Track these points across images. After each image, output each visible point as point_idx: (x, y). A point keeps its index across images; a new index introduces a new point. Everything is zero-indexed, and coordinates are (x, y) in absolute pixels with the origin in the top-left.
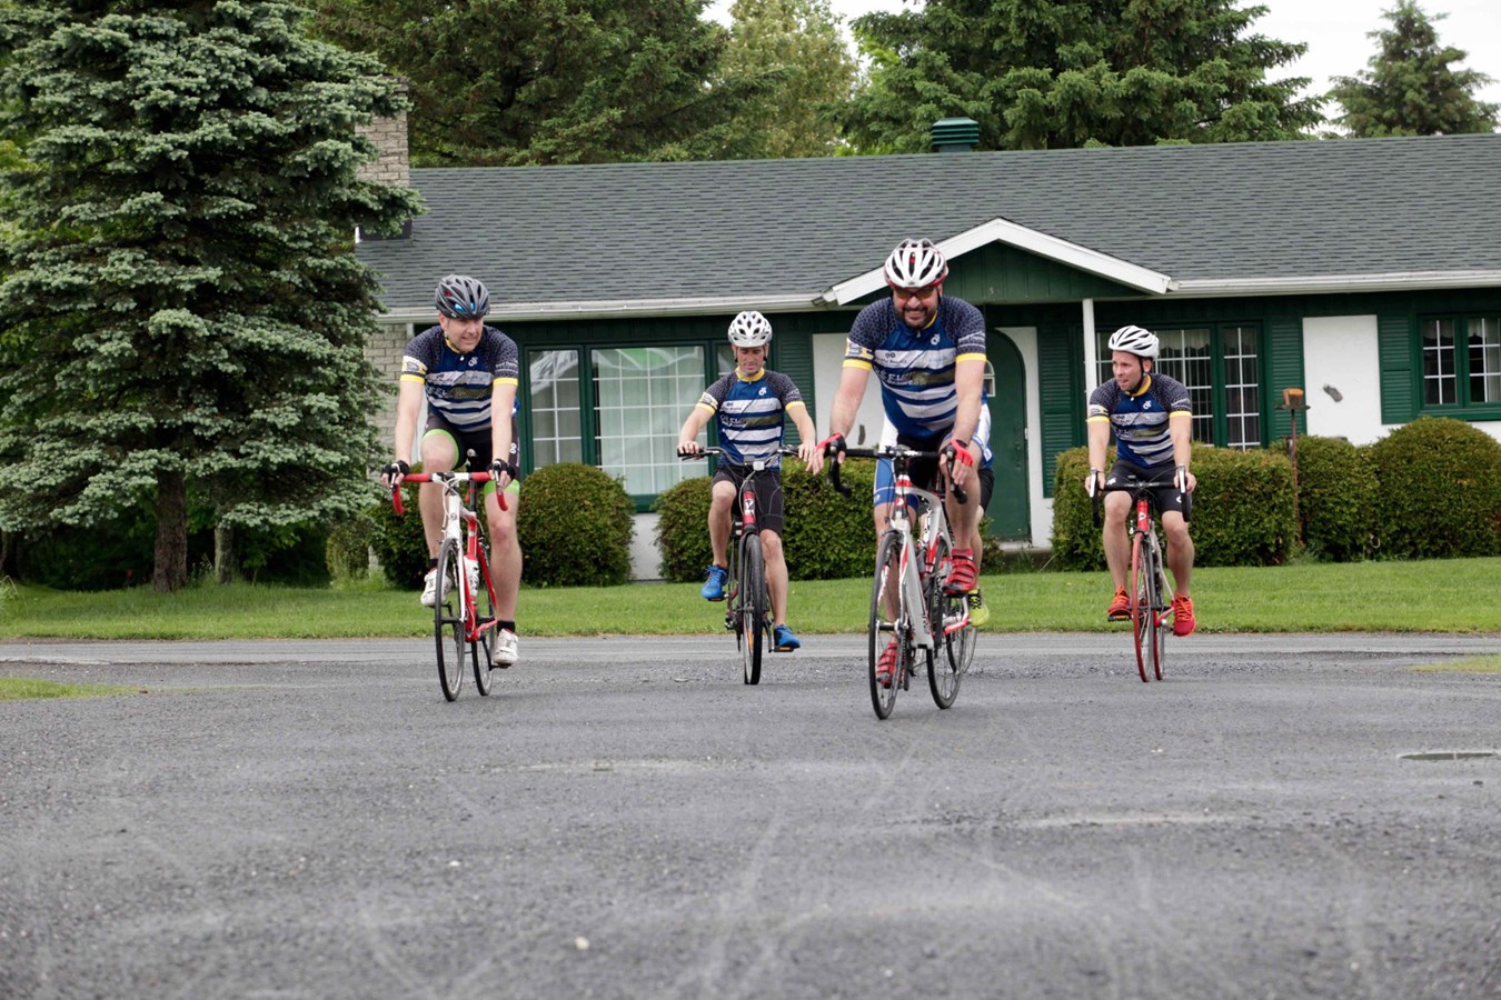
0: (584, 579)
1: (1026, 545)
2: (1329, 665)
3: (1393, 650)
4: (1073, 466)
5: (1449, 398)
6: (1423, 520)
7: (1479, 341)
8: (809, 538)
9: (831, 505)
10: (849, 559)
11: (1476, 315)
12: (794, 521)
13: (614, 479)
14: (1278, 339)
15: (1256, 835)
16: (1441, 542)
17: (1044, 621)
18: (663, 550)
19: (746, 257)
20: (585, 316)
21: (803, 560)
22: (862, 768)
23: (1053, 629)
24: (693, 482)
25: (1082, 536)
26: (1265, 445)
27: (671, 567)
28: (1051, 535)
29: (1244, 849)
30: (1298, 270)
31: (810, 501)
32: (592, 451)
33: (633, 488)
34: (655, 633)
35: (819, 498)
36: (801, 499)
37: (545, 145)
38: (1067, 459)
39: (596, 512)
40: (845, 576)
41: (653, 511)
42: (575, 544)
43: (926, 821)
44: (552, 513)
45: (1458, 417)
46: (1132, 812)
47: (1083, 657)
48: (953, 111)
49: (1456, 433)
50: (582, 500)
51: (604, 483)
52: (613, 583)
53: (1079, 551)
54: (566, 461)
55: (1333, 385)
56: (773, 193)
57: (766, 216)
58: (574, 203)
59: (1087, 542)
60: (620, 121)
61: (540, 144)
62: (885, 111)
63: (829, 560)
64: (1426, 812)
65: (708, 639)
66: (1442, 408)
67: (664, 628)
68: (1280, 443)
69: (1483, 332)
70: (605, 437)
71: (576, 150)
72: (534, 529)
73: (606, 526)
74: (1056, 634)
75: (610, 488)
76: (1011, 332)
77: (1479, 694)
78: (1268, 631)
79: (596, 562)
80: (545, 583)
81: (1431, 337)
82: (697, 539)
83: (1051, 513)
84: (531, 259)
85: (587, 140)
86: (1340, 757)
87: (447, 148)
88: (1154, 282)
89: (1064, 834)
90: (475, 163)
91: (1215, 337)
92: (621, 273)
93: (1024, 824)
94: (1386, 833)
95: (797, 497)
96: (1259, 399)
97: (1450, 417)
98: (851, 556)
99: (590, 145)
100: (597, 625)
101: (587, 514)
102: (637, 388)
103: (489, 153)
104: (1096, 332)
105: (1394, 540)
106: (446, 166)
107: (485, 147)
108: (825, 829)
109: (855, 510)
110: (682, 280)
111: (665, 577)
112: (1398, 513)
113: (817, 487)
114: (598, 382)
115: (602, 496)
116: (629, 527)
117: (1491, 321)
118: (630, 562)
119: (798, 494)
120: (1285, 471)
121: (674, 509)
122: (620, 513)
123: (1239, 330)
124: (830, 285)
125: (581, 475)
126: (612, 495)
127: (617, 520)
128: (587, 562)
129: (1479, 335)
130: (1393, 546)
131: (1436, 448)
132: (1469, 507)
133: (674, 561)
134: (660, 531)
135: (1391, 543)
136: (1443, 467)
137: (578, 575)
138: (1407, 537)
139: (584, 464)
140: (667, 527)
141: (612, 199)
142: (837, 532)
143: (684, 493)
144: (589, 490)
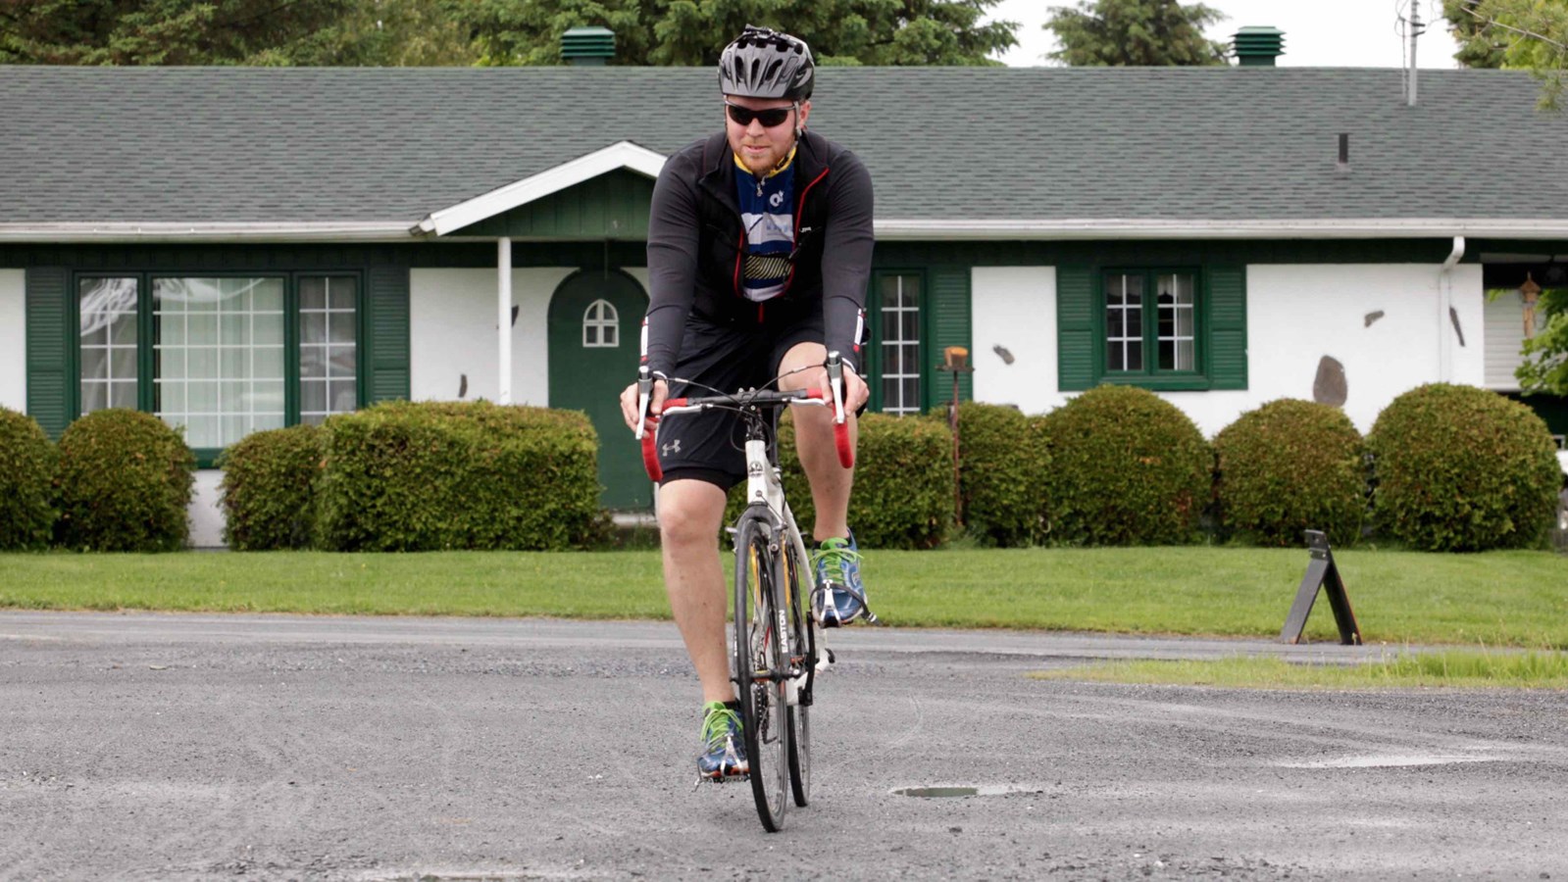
0: (132, 544)
1: (645, 519)
5: (1135, 362)
6: (1099, 502)
7: (1168, 299)
9: (419, 465)
10: (438, 529)
11: (1167, 271)
12: (376, 482)
13: (173, 428)
14: (943, 290)
16: (1119, 528)
17: (641, 607)
18: (227, 512)
19: (335, 178)
20: (145, 240)
21: (384, 529)
23: (652, 616)
24: (263, 436)
26: (925, 411)
27: (235, 533)
30: (967, 212)
31: (394, 461)
32: (150, 397)
33: (194, 440)
34: (185, 609)
35: (405, 458)
36: (385, 457)
37: (125, 44)
39: (150, 466)
40: (432, 548)
41: (217, 468)
42: (124, 503)
44: (98, 466)
45: (1144, 386)
48: (595, 21)
49: (1140, 404)
50: (133, 452)
51: (160, 433)
52: (167, 549)
54: (119, 405)
55: (1004, 345)
56: (375, 106)
57: (363, 132)
58: (144, 110)
60: (210, 18)
61: (118, 43)
62: (521, 17)
63: (414, 530)
65: (244, 619)
66: (1125, 375)
67: (197, 603)
68: (941, 410)
69: (1174, 290)
70: (163, 380)
71: (160, 51)
72: (76, 484)
73: (160, 483)
74: (655, 622)
75: (166, 439)
76: (637, 273)
78: (900, 625)
79: (147, 524)
80: (87, 548)
81: (1115, 293)
82: (265, 501)
84: (88, 172)
85: (172, 38)
87: (14, 42)
90: (44, 60)
92: (189, 192)
95: (380, 456)
96: (920, 358)
97: (1134, 385)
98: (440, 525)
99: (175, 45)
100: (117, 598)
101: (139, 468)
102: (203, 325)
103: (62, 50)
105: (1067, 524)
106: (13, 63)
107: (56, 44)
109: (447, 473)
110: (262, 201)
111: (228, 544)
112: (1072, 493)
113: (403, 444)
114: (159, 316)
115: (157, 448)
116: (189, 485)
117: (1183, 277)
118: (188, 525)
119: (381, 451)
120: (943, 441)
121: (240, 465)
122: (177, 467)
123: (900, 279)
124: (428, 212)
125: (134, 423)
126: (169, 447)
127: (174, 476)
128: (137, 524)
129: (1169, 293)
130: (1065, 530)
131: (1117, 420)
132: (1152, 488)
133: (238, 525)
134: (224, 491)
135: (1063, 527)
136: (1123, 441)
137: (125, 539)
138: (1081, 520)
139: (139, 409)
140: (232, 485)
141: (188, 106)
142: (425, 497)
143: (253, 447)
144: (143, 441)
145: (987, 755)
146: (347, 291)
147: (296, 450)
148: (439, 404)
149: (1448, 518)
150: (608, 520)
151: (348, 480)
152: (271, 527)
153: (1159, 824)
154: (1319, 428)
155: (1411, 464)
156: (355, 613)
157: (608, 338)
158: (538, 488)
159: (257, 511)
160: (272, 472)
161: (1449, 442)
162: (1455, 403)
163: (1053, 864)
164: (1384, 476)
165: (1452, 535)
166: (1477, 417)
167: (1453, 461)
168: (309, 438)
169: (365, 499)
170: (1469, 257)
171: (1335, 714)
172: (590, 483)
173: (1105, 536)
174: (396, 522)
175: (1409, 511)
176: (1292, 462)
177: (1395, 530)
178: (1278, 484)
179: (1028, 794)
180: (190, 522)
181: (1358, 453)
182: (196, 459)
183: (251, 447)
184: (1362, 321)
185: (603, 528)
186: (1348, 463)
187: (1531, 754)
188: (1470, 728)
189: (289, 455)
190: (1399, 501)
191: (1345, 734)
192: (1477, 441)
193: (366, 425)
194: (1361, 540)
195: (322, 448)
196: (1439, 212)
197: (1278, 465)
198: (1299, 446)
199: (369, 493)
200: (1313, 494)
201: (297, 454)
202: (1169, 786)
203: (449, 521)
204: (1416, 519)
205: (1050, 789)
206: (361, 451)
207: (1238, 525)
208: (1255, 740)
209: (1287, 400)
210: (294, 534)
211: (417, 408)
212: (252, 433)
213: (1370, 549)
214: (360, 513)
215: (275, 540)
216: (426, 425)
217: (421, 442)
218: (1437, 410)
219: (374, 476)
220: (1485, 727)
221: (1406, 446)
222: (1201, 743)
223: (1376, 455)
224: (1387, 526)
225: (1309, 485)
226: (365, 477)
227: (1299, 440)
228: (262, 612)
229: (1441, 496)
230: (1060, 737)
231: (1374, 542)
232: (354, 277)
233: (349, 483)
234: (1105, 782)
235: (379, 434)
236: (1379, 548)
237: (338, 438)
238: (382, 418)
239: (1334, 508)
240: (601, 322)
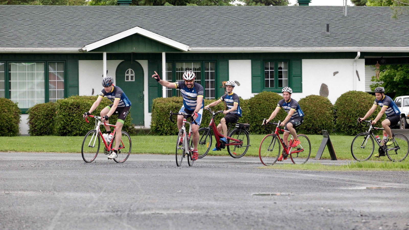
0: (4, 134)
1: (142, 127)
2: (233, 166)
3: (252, 162)
4: (158, 103)
5: (272, 85)
7: (281, 69)
8: (75, 123)
10: (88, 130)
11: (281, 61)
12: (71, 118)
14: (221, 66)
15: (207, 218)
17: (147, 150)
18: (29, 125)
19: (59, 36)
20: (7, 52)
21: (73, 130)
22: (88, 195)
23: (150, 153)
24: (40, 105)
25: (160, 125)
26: (216, 98)
27: (32, 131)
28: (150, 124)
29: (204, 222)
30: (228, 45)
31: (76, 112)
32: (8, 94)
33: (20, 106)
34: (26, 151)
35: (79, 111)
36: (74, 111)
38: (156, 101)
39: (9, 113)
41: (27, 114)
42: (2, 123)
43: (107, 211)
45: (275, 92)
46: (170, 210)
47: (159, 162)
49: (274, 96)
50: (4, 110)
51: (12, 104)
52: (13, 135)
53: (159, 129)
55: (237, 81)
56: (68, 16)
57: (65, 23)
59: (161, 126)
63: (82, 130)
64: (259, 211)
66: (270, 88)
67: (29, 150)
69: (283, 66)
70: (12, 90)
73: (12, 118)
74: (151, 154)
75: (13, 106)
76: (140, 62)
77: (277, 176)
79: (8, 129)
81: (267, 67)
82: (40, 122)
83: (151, 117)
86: (234, 194)
88: (184, 48)
89: (149, 216)
91: (202, 65)
92: (18, 39)
93: (137, 213)
94: (247, 218)
95: (72, 110)
96: (215, 84)
97: (272, 91)
100: (7, 148)
101: (6, 114)
102: (23, 75)
104: (166, 62)
105: (254, 128)
108: (75, 214)
110: (38, 42)
111: (30, 134)
112: (256, 120)
113: (78, 107)
114: (10, 73)
115: (11, 108)
116: (19, 118)
117: (285, 63)
118: (19, 129)
119: (73, 109)
120: (222, 106)
121: (33, 113)
122: (16, 114)
123: (210, 63)
124: (85, 45)
125: (4, 102)
126: (14, 108)
127: (15, 116)
128: (5, 129)
129: (281, 67)
130: (254, 130)
131: (268, 101)
132: (277, 119)
133: (33, 129)
134: (29, 120)
135: (253, 129)
136: (270, 106)
137: (2, 133)
138: (258, 127)
139: (5, 98)
140: (31, 118)
141: (16, 16)
142: (84, 121)
143: (37, 108)
144: (7, 106)
145: (269, 186)
146: (62, 66)
147: (49, 109)
148: (88, 97)
149: (356, 127)
150: (133, 128)
151: (64, 117)
152: (42, 129)
153: (323, 202)
154: (321, 103)
155: (346, 112)
156: (71, 152)
157: (132, 79)
158: (115, 119)
159: (38, 125)
160: (42, 115)
161: (356, 106)
162: (357, 96)
163: (304, 210)
164: (339, 116)
165: (357, 131)
166: (364, 100)
167: (357, 111)
168: (52, 106)
169: (68, 122)
170: (361, 57)
171: (349, 176)
172: (129, 118)
173: (264, 131)
174: (77, 128)
175: (346, 125)
176: (315, 112)
177: (342, 130)
178: (310, 117)
179: (286, 195)
180: (19, 128)
181: (332, 110)
182: (21, 111)
183: (36, 108)
184: (333, 74)
185: (132, 130)
186: (329, 112)
187: (402, 186)
188: (385, 180)
189: (47, 110)
190: (342, 122)
191: (354, 181)
192: (364, 106)
193: (68, 102)
194: (333, 132)
195: (56, 108)
196: (354, 45)
197: (311, 113)
198: (316, 108)
199: (69, 120)
200: (320, 120)
201: (49, 110)
202: (319, 193)
203: (91, 128)
204: (347, 127)
205: (290, 194)
206: (67, 109)
207: (300, 129)
208: (333, 183)
209: (313, 95)
210: (48, 131)
211: (82, 98)
212: (36, 104)
213: (335, 135)
214: (67, 126)
215: (43, 133)
216: (85, 102)
217: (83, 107)
218: (353, 98)
219: (71, 116)
220: (389, 180)
221: (345, 107)
222: (320, 184)
223: (336, 110)
224: (339, 129)
225: (319, 118)
226: (68, 116)
227: (316, 106)
228: (47, 152)
229: (354, 121)
230: (285, 182)
231: (336, 133)
232: (64, 62)
233: (64, 118)
234: (303, 192)
235: (72, 105)
236: (337, 135)
237: (61, 106)
238: (73, 100)
239: (325, 124)
240: (130, 75)
